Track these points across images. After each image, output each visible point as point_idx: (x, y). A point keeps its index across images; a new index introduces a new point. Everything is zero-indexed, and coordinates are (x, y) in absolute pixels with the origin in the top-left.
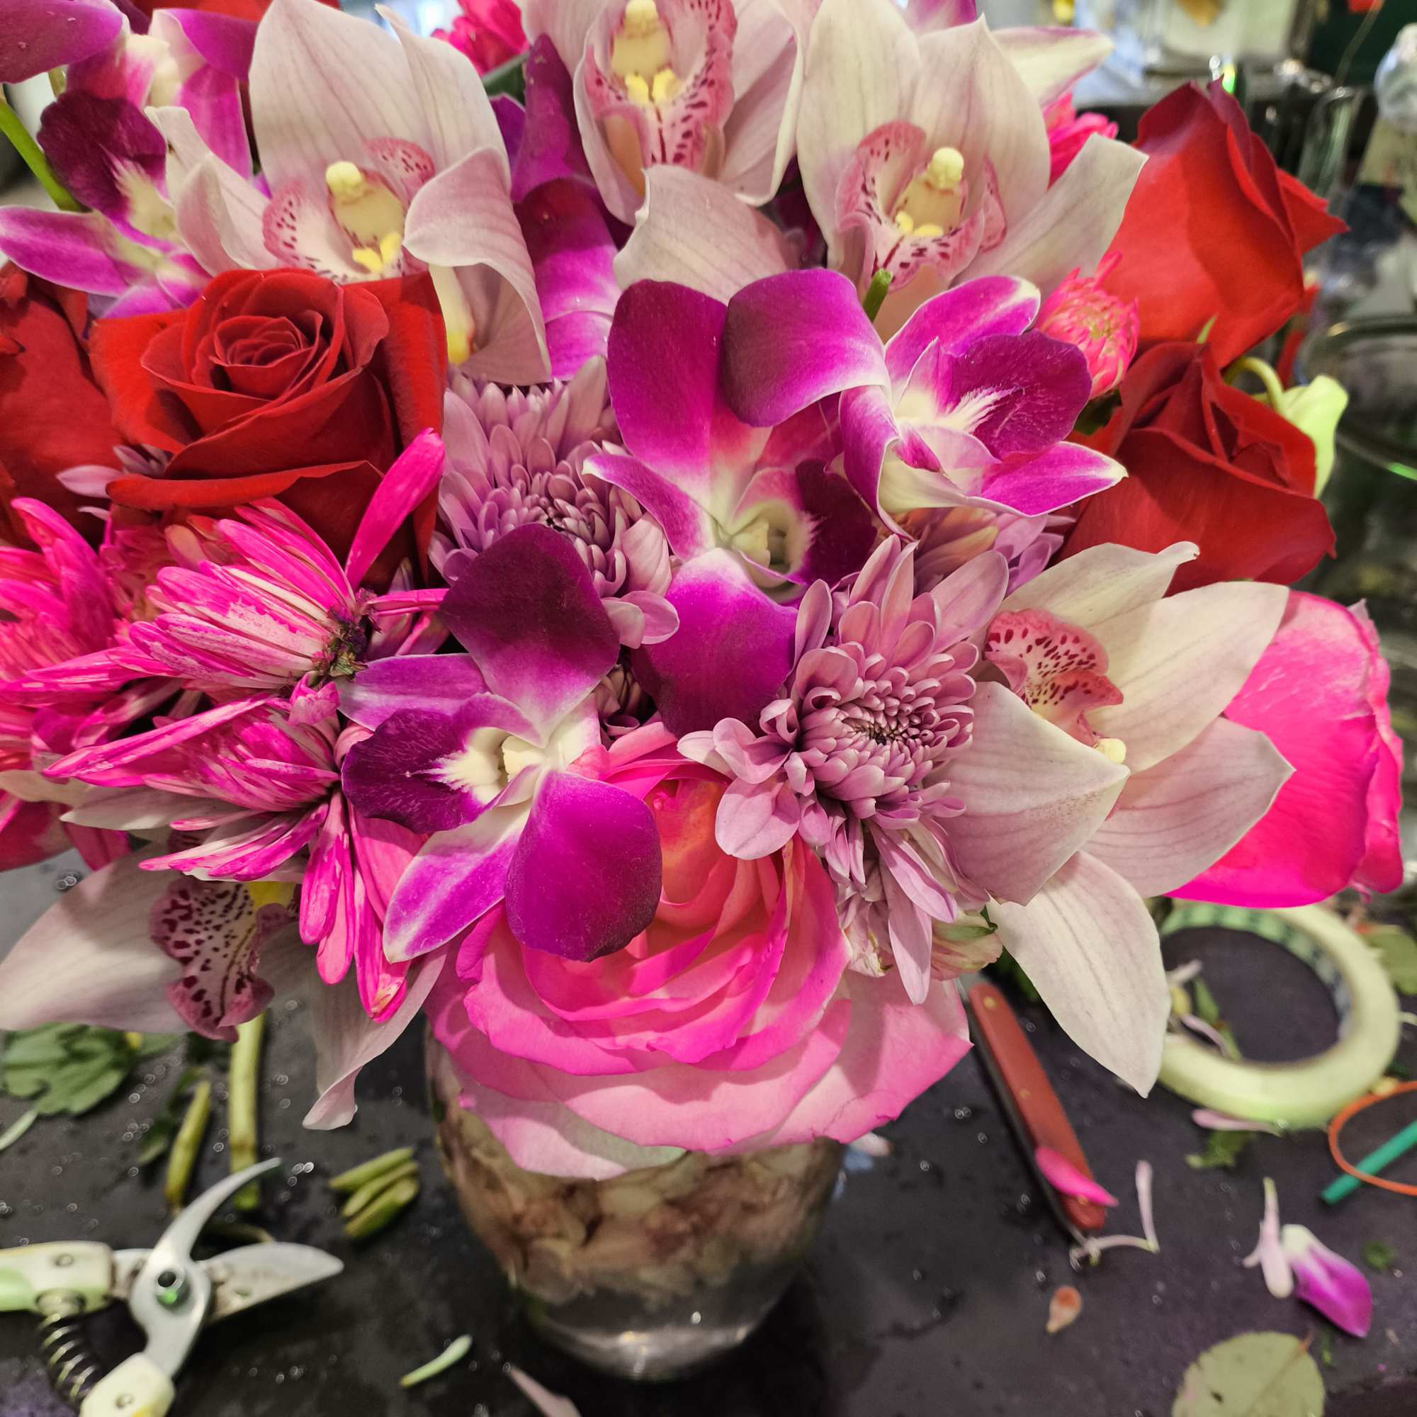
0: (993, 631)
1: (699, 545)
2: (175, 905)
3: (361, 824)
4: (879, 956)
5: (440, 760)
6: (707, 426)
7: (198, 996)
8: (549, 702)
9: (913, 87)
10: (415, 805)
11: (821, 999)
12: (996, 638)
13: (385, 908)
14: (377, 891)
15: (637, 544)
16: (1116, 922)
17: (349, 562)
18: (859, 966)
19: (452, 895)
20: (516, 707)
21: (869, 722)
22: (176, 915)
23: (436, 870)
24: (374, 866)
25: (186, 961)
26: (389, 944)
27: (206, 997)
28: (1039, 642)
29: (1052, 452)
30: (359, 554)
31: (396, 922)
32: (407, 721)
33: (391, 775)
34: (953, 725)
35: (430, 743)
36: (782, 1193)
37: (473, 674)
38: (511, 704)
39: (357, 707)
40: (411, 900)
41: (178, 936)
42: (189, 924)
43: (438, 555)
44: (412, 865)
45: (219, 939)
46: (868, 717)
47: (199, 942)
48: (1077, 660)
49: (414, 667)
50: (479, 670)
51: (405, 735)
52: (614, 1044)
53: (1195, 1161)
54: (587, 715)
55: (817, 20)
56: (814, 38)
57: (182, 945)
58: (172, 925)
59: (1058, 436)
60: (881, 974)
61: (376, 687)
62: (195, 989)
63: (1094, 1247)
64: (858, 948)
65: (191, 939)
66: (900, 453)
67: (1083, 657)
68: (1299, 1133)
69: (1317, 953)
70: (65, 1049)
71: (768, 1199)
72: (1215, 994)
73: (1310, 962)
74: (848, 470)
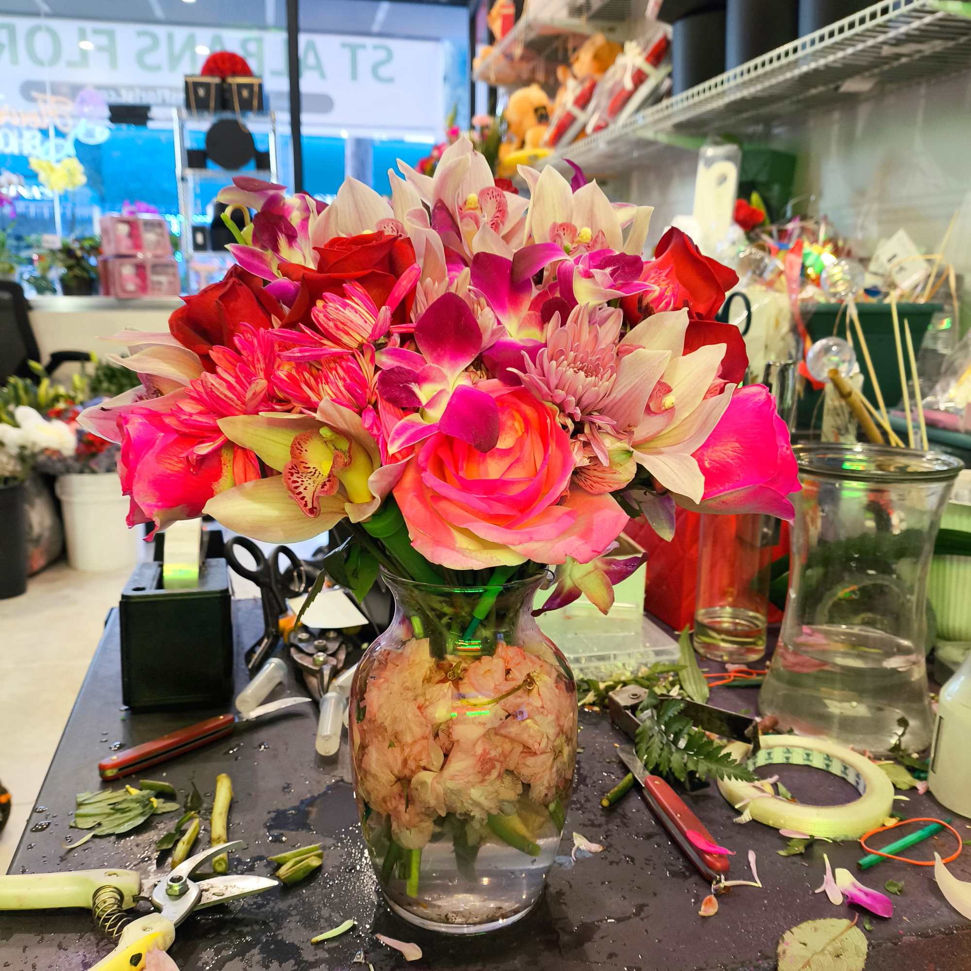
2: (293, 468)
5: (412, 384)
7: (303, 498)
13: (389, 437)
19: (417, 431)
20: (441, 368)
22: (293, 471)
25: (296, 488)
26: (390, 448)
27: (305, 499)
31: (394, 440)
32: (400, 369)
33: (395, 384)
35: (408, 378)
36: (543, 744)
38: (438, 367)
40: (398, 433)
41: (294, 478)
42: (299, 475)
45: (310, 481)
47: (302, 481)
49: (404, 353)
51: (400, 373)
53: (782, 853)
57: (295, 482)
58: (292, 474)
59: (635, 279)
62: (301, 496)
63: (724, 884)
65: (299, 480)
66: (580, 272)
68: (843, 841)
69: (845, 768)
70: (111, 809)
71: (536, 746)
72: (789, 789)
73: (843, 776)
74: (561, 294)
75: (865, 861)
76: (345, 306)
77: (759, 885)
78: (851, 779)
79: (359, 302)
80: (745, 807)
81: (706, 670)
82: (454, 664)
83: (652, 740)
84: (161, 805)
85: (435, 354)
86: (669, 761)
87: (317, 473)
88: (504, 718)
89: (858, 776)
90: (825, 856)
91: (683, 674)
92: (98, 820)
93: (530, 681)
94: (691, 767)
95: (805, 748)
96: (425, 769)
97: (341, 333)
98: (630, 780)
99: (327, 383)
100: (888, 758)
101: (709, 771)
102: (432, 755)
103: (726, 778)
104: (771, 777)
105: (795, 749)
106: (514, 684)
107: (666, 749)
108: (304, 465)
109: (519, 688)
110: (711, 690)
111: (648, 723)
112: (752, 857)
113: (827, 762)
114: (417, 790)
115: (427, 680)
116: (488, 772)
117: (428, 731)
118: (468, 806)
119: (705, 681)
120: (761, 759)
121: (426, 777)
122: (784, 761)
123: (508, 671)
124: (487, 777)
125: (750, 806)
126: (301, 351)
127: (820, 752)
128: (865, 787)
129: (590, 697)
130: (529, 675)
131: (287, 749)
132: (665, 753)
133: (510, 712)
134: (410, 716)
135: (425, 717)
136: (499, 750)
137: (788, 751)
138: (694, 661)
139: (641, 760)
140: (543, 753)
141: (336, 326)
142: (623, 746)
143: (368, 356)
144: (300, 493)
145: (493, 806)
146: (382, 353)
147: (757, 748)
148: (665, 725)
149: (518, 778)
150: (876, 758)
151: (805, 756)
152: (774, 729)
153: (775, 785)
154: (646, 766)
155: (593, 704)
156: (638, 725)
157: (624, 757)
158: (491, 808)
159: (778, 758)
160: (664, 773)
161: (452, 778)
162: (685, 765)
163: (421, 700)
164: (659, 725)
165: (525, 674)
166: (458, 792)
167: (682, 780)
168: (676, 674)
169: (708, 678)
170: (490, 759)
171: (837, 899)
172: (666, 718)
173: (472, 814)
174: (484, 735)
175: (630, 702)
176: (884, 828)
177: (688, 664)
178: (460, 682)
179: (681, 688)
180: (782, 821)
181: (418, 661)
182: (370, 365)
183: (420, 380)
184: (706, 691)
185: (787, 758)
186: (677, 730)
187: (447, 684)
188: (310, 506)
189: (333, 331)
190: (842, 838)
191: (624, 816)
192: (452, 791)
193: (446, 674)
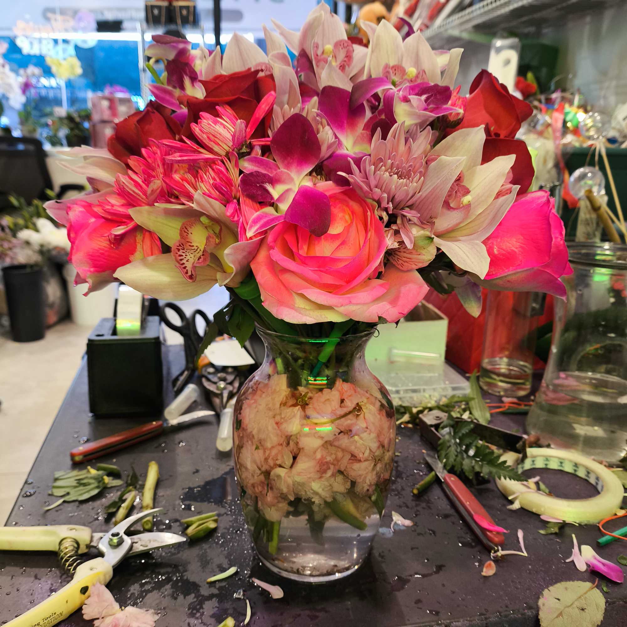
0: (429, 159)
2: (180, 245)
6: (345, 122)
7: (185, 268)
8: (299, 172)
9: (402, 57)
13: (247, 224)
14: (246, 220)
20: (290, 173)
22: (180, 248)
25: (181, 260)
26: (249, 233)
27: (187, 268)
31: (251, 227)
32: (258, 173)
33: (253, 184)
35: (263, 179)
36: (366, 454)
38: (288, 172)
40: (255, 222)
41: (180, 253)
42: (184, 251)
43: (270, 133)
44: (256, 214)
45: (192, 256)
47: (186, 255)
51: (257, 176)
53: (542, 532)
55: (376, 34)
56: (375, 40)
57: (181, 256)
58: (179, 250)
59: (445, 104)
60: (399, 247)
62: (184, 266)
63: (501, 553)
64: (391, 241)
65: (184, 254)
66: (400, 98)
68: (586, 525)
69: (588, 473)
70: (77, 483)
71: (361, 456)
72: (547, 486)
73: (587, 478)
74: (385, 116)
75: (602, 540)
76: (216, 122)
77: (525, 554)
78: (592, 480)
79: (228, 120)
80: (515, 499)
81: (488, 401)
82: (303, 394)
83: (450, 449)
84: (111, 481)
85: (286, 162)
86: (462, 464)
87: (199, 250)
88: (337, 434)
89: (597, 478)
90: (573, 536)
91: (472, 404)
92: (67, 490)
93: (358, 408)
94: (477, 469)
95: (559, 458)
96: (280, 466)
97: (212, 143)
98: (433, 477)
99: (202, 181)
100: (618, 466)
101: (490, 473)
102: (285, 457)
103: (502, 478)
104: (534, 477)
105: (552, 459)
106: (345, 410)
107: (460, 456)
108: (190, 244)
109: (350, 412)
110: (492, 415)
111: (447, 437)
112: (520, 534)
113: (575, 468)
114: (274, 480)
115: (284, 404)
116: (325, 472)
117: (282, 440)
118: (310, 494)
119: (487, 409)
120: (528, 465)
121: (281, 472)
122: (544, 466)
123: (342, 401)
124: (324, 475)
125: (519, 498)
126: (180, 156)
127: (571, 461)
128: (602, 487)
129: (406, 418)
130: (358, 404)
131: (197, 446)
132: (459, 458)
133: (342, 430)
134: (270, 428)
135: (281, 431)
136: (334, 456)
137: (547, 460)
138: (480, 395)
139: (441, 462)
140: (366, 460)
141: (208, 137)
142: (429, 452)
143: (233, 162)
144: (184, 264)
145: (328, 496)
146: (244, 160)
147: (525, 457)
148: (460, 439)
149: (348, 478)
150: (610, 466)
151: (559, 464)
152: (537, 444)
153: (537, 483)
154: (445, 467)
155: (408, 422)
156: (439, 439)
157: (429, 460)
158: (326, 497)
159: (540, 464)
160: (458, 472)
161: (299, 474)
162: (473, 467)
163: (278, 418)
164: (455, 438)
165: (355, 402)
166: (302, 485)
167: (471, 478)
168: (467, 404)
169: (490, 407)
170: (327, 463)
171: (582, 567)
172: (460, 435)
173: (313, 500)
174: (323, 446)
175: (434, 422)
176: (616, 517)
177: (475, 396)
178: (306, 407)
179: (471, 413)
180: (542, 510)
181: (278, 390)
182: (236, 169)
183: (274, 181)
184: (488, 415)
185: (546, 465)
186: (468, 443)
187: (297, 408)
188: (190, 273)
189: (206, 142)
190: (586, 522)
191: (428, 502)
192: (299, 484)
193: (297, 400)
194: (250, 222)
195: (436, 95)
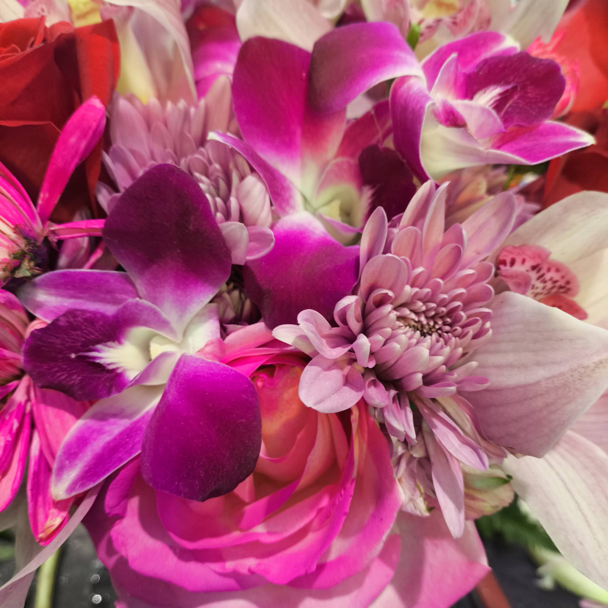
0: (502, 258)
1: (293, 207)
3: (38, 393)
4: (425, 500)
5: (99, 346)
6: (299, 132)
10: (76, 379)
11: (381, 533)
12: (504, 263)
14: (49, 446)
15: (248, 193)
16: (594, 475)
17: (40, 202)
18: (409, 508)
19: (104, 448)
20: (158, 309)
21: (413, 320)
23: (93, 431)
24: (47, 426)
26: (56, 485)
28: (534, 268)
29: (541, 128)
30: (47, 195)
31: (61, 469)
32: (75, 316)
33: (60, 356)
34: (477, 321)
35: (93, 334)
37: (130, 288)
38: (154, 306)
39: (39, 306)
40: (72, 453)
43: (104, 198)
46: (413, 316)
48: (558, 284)
49: (83, 278)
50: (133, 285)
51: (72, 327)
52: (224, 568)
54: (210, 318)
59: (546, 116)
60: (427, 514)
61: (53, 291)
64: (409, 494)
66: (436, 114)
67: (562, 283)
74: (396, 142)
194: (59, 453)
195: (524, 87)
